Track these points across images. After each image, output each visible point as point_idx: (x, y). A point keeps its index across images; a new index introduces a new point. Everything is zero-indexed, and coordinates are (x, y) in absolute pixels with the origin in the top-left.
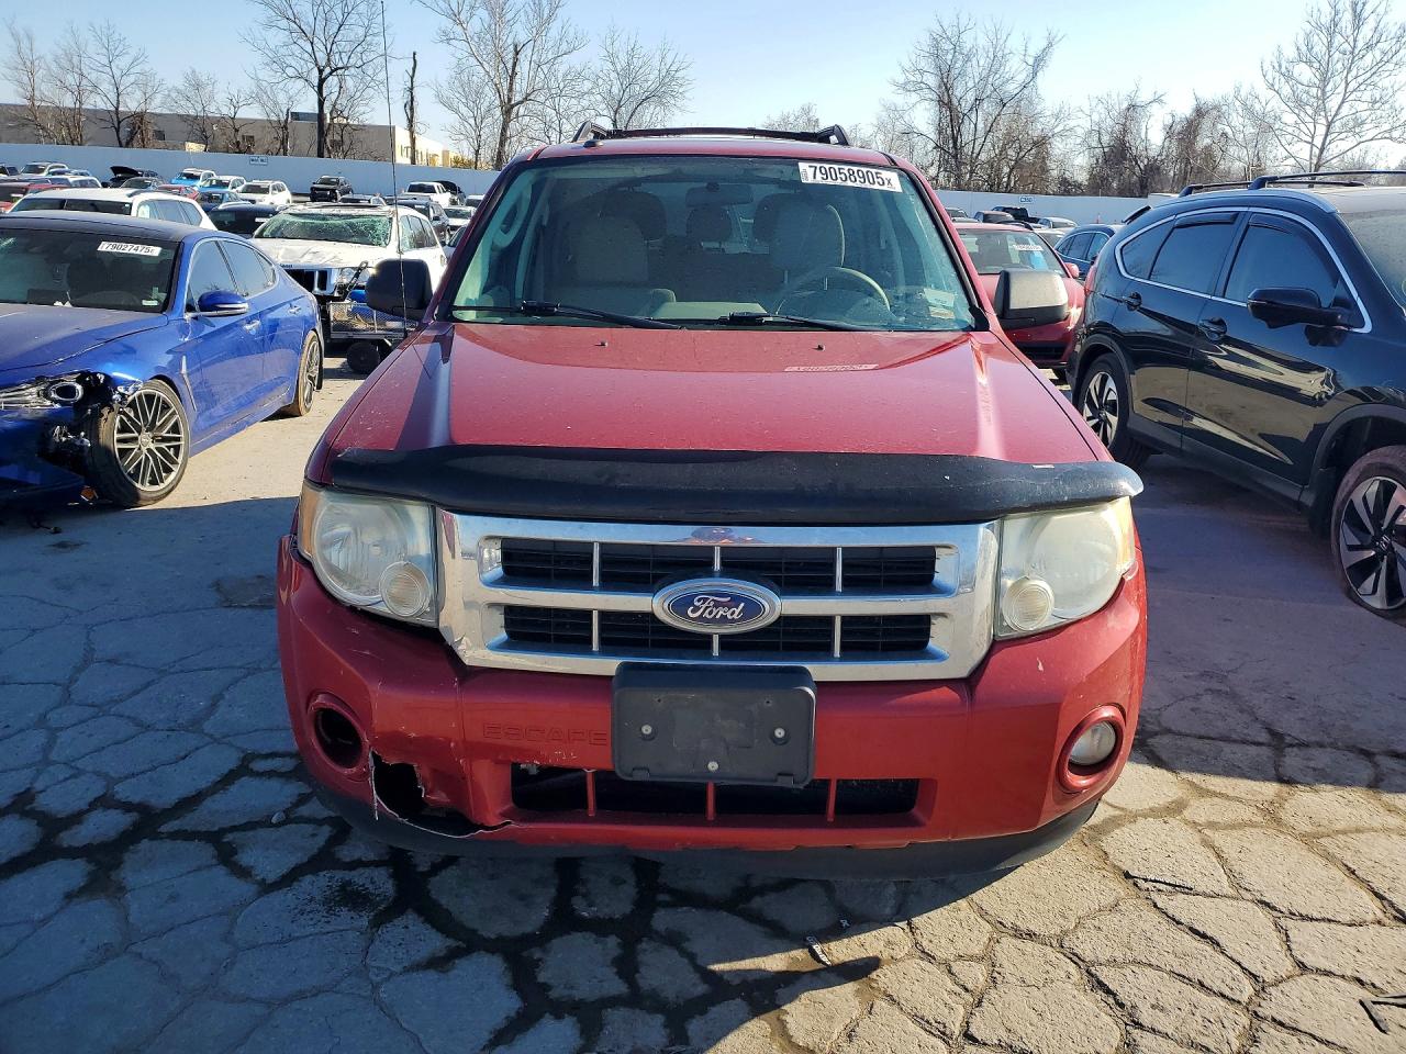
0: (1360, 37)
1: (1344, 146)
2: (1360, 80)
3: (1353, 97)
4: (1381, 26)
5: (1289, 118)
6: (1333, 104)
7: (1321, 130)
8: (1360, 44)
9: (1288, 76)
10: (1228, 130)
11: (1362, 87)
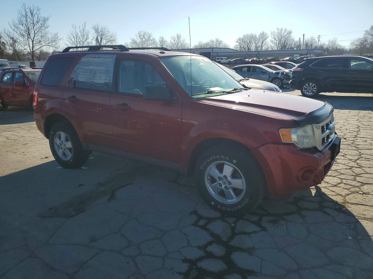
0: (34, 20)
1: (38, 47)
2: (37, 30)
3: (36, 35)
4: (39, 17)
5: (21, 39)
6: (32, 36)
7: (31, 43)
8: (35, 21)
9: (18, 28)
10: (4, 41)
11: (38, 32)
